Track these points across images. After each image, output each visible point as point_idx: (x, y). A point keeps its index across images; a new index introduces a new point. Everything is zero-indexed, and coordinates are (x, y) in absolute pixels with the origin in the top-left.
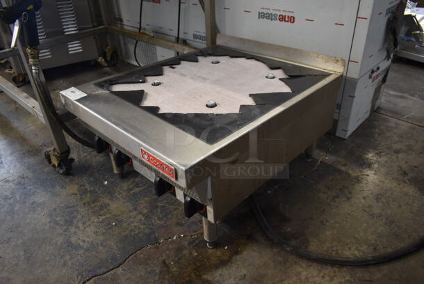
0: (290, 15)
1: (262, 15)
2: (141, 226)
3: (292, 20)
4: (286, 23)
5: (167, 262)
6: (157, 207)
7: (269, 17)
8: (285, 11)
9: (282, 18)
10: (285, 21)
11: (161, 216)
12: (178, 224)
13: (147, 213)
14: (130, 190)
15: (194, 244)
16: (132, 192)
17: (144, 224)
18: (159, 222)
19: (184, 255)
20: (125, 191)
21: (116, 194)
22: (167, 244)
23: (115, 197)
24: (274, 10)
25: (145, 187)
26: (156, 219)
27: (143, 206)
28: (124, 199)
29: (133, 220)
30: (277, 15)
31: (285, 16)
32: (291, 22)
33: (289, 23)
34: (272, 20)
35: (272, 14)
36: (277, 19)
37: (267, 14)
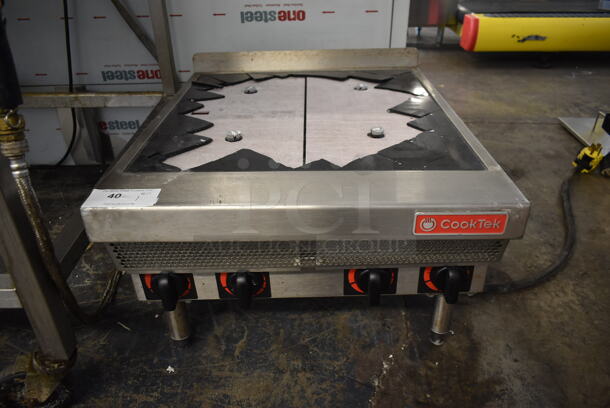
0: (297, 9)
1: (247, 17)
2: (324, 386)
3: (300, 16)
4: (293, 22)
5: (421, 400)
6: (306, 347)
7: (262, 17)
8: (288, 5)
9: (284, 16)
10: (290, 19)
11: (329, 354)
12: (364, 347)
13: (303, 363)
14: (229, 353)
15: (417, 355)
16: (237, 353)
17: (323, 381)
18: (339, 363)
19: (426, 375)
20: (223, 360)
21: (215, 373)
22: (388, 380)
23: (221, 379)
24: (268, 5)
25: (246, 334)
26: (328, 361)
27: (283, 359)
28: (239, 371)
29: (298, 388)
30: (275, 13)
31: (289, 12)
32: (299, 19)
33: (297, 21)
34: (266, 21)
35: (265, 12)
36: (275, 19)
37: (256, 13)
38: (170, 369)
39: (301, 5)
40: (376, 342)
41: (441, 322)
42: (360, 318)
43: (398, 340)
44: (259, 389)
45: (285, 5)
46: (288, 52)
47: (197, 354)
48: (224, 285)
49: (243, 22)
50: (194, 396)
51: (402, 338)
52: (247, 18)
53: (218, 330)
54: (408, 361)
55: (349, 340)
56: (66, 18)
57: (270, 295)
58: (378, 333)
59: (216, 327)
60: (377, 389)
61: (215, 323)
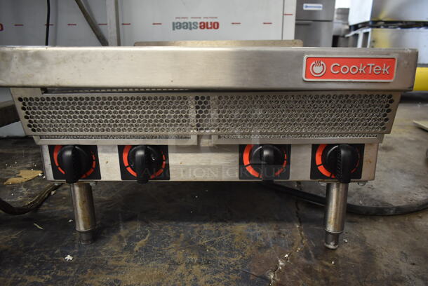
0: (213, 21)
2: (217, 276)
3: (216, 25)
4: (210, 30)
6: (203, 247)
7: (187, 26)
8: (207, 18)
9: (204, 26)
10: (208, 28)
11: (225, 252)
12: (259, 249)
13: (199, 258)
14: (129, 248)
15: (313, 256)
16: (136, 248)
17: (216, 272)
18: (235, 259)
19: (323, 272)
20: (122, 253)
21: (111, 262)
22: (284, 274)
23: (115, 267)
24: (192, 18)
25: (148, 236)
26: (224, 258)
27: (179, 256)
28: (135, 262)
29: (192, 277)
30: (197, 23)
31: (207, 23)
32: (214, 28)
33: (213, 29)
34: (191, 29)
35: (190, 23)
36: (197, 27)
37: (184, 23)
38: (69, 257)
39: (216, 18)
40: (272, 245)
41: (335, 219)
42: (257, 227)
43: (293, 244)
44: (151, 276)
45: (205, 18)
46: (204, 42)
47: (98, 248)
48: (126, 164)
49: (174, 29)
50: (85, 279)
51: (296, 243)
52: (177, 27)
53: (123, 232)
54: (303, 260)
55: (245, 243)
56: (48, 25)
57: (169, 178)
58: (274, 239)
59: (122, 230)
60: (272, 281)
61: (121, 227)
